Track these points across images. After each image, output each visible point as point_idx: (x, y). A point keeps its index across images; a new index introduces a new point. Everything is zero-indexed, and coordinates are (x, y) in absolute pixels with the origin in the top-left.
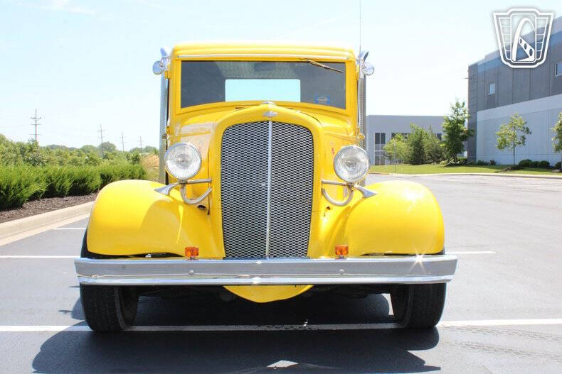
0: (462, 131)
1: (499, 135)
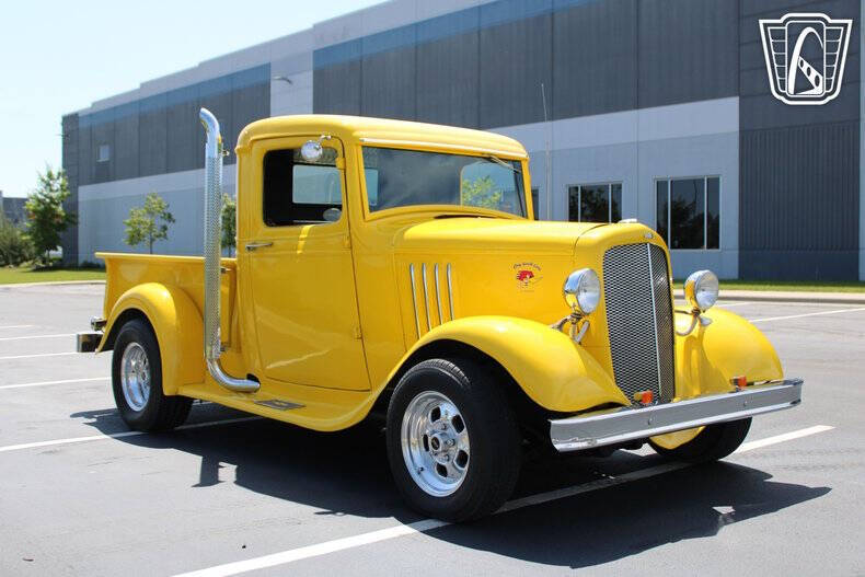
0: (58, 216)
1: (129, 225)
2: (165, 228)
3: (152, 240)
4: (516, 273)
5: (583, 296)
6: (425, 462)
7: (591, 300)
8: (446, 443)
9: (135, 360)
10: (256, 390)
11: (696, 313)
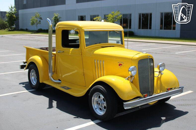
0: (14, 17)
1: (31, 20)
2: (40, 21)
3: (37, 24)
4: (118, 64)
5: (132, 72)
6: (97, 107)
7: (134, 73)
8: (101, 104)
9: (33, 73)
10: (60, 83)
11: (160, 72)
